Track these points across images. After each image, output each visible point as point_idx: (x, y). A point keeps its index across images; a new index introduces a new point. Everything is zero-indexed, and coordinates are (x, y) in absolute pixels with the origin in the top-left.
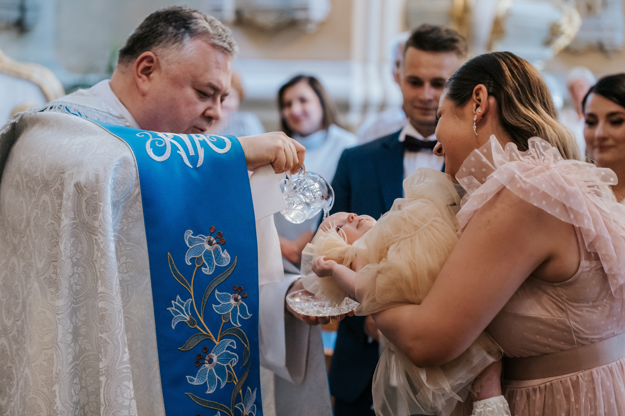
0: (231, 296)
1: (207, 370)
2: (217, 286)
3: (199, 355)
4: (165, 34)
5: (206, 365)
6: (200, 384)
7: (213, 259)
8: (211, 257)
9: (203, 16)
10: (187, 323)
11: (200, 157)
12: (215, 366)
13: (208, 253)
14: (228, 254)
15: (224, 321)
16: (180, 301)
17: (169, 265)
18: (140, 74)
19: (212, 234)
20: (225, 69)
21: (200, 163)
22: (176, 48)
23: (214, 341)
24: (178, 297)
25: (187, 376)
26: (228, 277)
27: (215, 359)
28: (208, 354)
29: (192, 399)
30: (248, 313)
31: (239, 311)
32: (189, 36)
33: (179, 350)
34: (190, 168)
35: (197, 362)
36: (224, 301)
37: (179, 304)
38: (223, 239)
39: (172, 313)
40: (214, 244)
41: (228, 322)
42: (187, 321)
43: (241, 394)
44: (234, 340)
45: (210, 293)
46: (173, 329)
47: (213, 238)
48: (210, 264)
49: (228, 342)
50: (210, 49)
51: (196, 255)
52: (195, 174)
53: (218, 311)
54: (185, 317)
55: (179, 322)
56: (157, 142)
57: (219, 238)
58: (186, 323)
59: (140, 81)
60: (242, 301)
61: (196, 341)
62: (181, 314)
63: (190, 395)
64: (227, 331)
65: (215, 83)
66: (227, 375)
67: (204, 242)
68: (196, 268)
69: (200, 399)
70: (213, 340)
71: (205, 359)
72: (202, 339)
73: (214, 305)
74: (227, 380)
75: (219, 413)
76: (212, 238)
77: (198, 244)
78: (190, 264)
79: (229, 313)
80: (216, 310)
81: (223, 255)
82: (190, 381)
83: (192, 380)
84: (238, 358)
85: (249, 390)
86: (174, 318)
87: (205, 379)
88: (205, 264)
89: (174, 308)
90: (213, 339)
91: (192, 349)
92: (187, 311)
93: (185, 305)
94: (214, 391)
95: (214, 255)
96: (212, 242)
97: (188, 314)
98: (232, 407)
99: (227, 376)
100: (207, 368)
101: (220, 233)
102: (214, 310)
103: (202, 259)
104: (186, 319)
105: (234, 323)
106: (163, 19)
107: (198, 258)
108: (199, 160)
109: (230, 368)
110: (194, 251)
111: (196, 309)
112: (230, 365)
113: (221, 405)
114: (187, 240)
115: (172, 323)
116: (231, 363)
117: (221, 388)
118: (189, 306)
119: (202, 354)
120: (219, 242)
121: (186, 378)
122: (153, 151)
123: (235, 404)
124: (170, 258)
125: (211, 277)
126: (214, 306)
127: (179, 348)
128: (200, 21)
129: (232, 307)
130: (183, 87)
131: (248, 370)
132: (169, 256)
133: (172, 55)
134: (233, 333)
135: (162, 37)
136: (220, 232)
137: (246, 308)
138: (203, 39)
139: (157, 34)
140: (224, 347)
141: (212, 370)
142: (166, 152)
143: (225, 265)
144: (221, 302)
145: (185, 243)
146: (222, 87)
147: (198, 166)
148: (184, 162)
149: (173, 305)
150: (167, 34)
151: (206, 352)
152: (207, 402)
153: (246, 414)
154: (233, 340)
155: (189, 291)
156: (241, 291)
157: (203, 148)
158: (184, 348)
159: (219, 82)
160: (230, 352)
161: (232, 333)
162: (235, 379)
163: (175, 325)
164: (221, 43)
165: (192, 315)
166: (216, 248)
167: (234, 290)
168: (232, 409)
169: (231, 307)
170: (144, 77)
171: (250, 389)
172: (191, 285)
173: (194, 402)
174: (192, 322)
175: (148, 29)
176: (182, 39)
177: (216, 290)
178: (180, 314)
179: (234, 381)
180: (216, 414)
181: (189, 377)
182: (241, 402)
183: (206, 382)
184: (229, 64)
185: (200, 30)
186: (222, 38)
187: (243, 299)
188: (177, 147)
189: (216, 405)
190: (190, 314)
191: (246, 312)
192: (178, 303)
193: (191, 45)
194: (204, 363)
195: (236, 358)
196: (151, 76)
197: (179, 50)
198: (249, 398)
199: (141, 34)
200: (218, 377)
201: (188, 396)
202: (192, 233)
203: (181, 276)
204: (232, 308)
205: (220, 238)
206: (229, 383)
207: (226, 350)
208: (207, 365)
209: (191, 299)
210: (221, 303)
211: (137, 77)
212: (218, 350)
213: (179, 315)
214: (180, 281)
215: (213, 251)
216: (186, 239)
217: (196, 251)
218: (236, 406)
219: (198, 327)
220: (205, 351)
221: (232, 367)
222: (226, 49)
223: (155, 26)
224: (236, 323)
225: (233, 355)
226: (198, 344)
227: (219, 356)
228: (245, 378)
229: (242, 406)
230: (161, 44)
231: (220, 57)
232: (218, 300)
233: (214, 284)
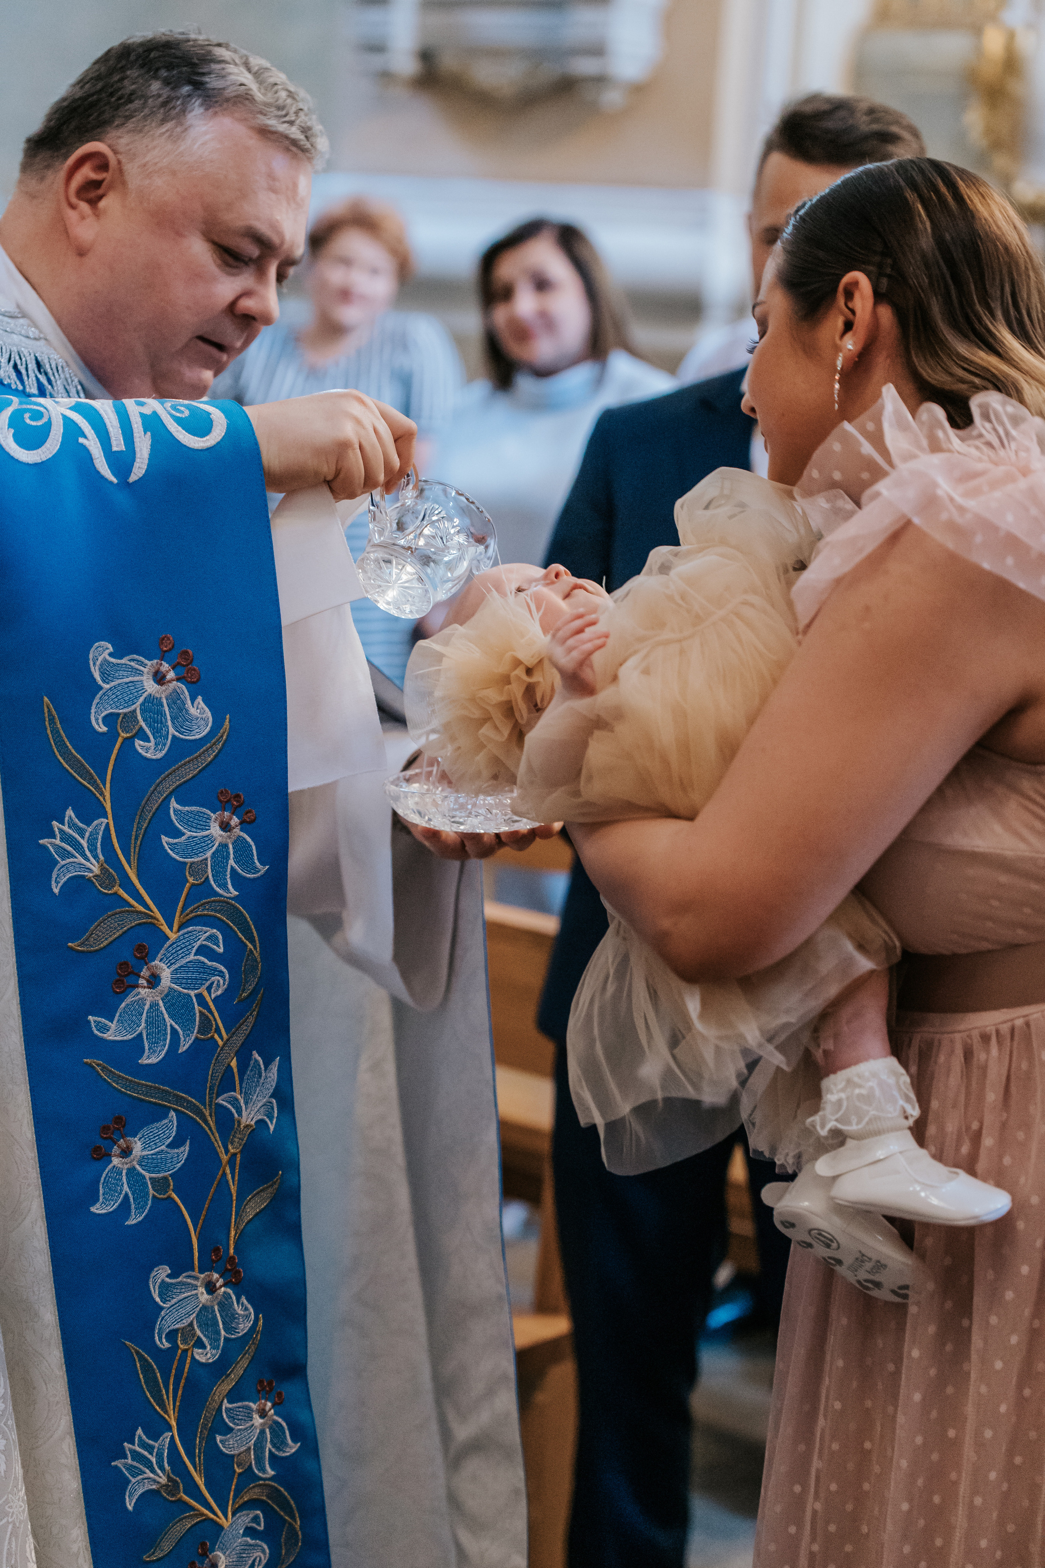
0: (213, 816)
1: (145, 1005)
2: (174, 790)
3: (124, 965)
4: (142, 96)
5: (140, 990)
6: (125, 1038)
7: (166, 719)
8: (161, 714)
9: (241, 57)
10: (92, 881)
11: (138, 455)
12: (167, 996)
13: (152, 703)
14: (207, 709)
15: (191, 880)
16: (74, 825)
17: (46, 729)
18: (74, 200)
19: (167, 654)
20: (292, 195)
21: (139, 470)
22: (167, 134)
23: (164, 930)
24: (70, 813)
25: (90, 1017)
26: (204, 769)
27: (166, 975)
28: (146, 964)
29: (102, 1076)
30: (256, 861)
31: (232, 856)
32: (201, 105)
33: (71, 948)
34: (111, 483)
35: (119, 982)
36: (194, 830)
37: (71, 832)
38: (194, 670)
39: (54, 853)
40: (170, 681)
41: (204, 882)
42: (94, 877)
43: (235, 1070)
44: (218, 930)
45: (156, 805)
46: (55, 894)
47: (167, 665)
48: (159, 731)
49: (203, 934)
50: (253, 141)
51: (121, 707)
52: (122, 499)
53: (177, 854)
54: (88, 864)
55: (71, 878)
56: (27, 416)
57: (184, 666)
58: (89, 880)
59: (72, 215)
60: (241, 830)
61: (115, 928)
62: (76, 857)
63: (98, 1065)
64: (198, 907)
65: (263, 228)
66: (197, 1019)
67: (142, 675)
68: (120, 740)
69: (123, 1078)
70: (162, 927)
71: (139, 976)
72: (133, 924)
73: (167, 839)
74: (198, 1033)
75: (175, 1117)
76: (165, 667)
77: (127, 680)
78: (104, 729)
79: (206, 859)
80: (169, 851)
81: (193, 711)
82: (98, 1030)
83: (104, 1029)
84: (227, 976)
85: (256, 1061)
86: (58, 867)
87: (139, 1026)
88: (143, 730)
89: (58, 841)
90: (162, 925)
91: (105, 947)
92: (93, 850)
93: (87, 834)
94: (161, 1057)
95: (170, 709)
96: (164, 676)
97: (96, 857)
98: (211, 1102)
99: (197, 1023)
100: (143, 1000)
101: (185, 653)
102: (166, 851)
103: (136, 717)
104: (91, 871)
105: (219, 886)
106: (136, 60)
107: (125, 714)
108: (136, 465)
109: (207, 1003)
110: (114, 696)
111: (116, 845)
112: (206, 994)
113: (178, 1096)
114: (97, 668)
115: (54, 879)
116: (209, 989)
117: (180, 1051)
118: (100, 837)
119: (132, 961)
120: (184, 677)
121: (89, 1022)
122: (14, 435)
123: (218, 1096)
124: (49, 711)
125: (159, 766)
126: (165, 839)
127: (70, 944)
128: (231, 68)
129: (213, 846)
130: (179, 234)
131: (254, 1010)
132: (48, 708)
133: (156, 152)
134: (216, 911)
135: (131, 106)
136: (187, 652)
137: (251, 850)
138: (236, 115)
139: (119, 98)
140: (190, 947)
141: (158, 1004)
142: (49, 441)
143: (198, 737)
144: (185, 831)
145: (92, 676)
146: (282, 243)
147: (133, 478)
148: (95, 468)
149: (57, 832)
150: (145, 98)
151: (142, 958)
152: (143, 1084)
153: (248, 1123)
154: (215, 931)
155: (102, 799)
156: (239, 806)
157: (149, 434)
158: (82, 944)
159: (275, 226)
160: (206, 961)
161: (212, 910)
162: (218, 1030)
163: (60, 885)
164: (282, 128)
165: (106, 862)
166: (175, 691)
167: (221, 801)
168: (210, 1106)
169: (210, 846)
170: (84, 206)
171: (259, 1059)
172: (104, 785)
173: (109, 1083)
174: (105, 877)
175: (100, 85)
176: (184, 111)
177: (173, 800)
178: (73, 856)
179: (216, 1036)
180: (166, 1116)
181: (96, 1018)
182: (235, 1091)
183: (141, 1034)
184: (303, 183)
185: (230, 92)
186: (286, 116)
187: (244, 825)
188: (80, 428)
189: (165, 1095)
190: (102, 858)
191: (252, 859)
192: (69, 827)
193: (204, 129)
194: (136, 986)
195: (223, 977)
196: (102, 204)
197: (175, 139)
198: (258, 1081)
199: (80, 99)
200: (174, 1024)
201: (93, 1067)
202: (111, 649)
203: (78, 760)
204: (214, 848)
205: (187, 665)
206: (203, 1040)
207: (196, 954)
208: (143, 992)
209: (106, 821)
210: (184, 834)
211: (64, 205)
212: (172, 954)
213: (72, 860)
214: (75, 772)
215: (167, 699)
216: (94, 664)
217: (120, 697)
218: (220, 1101)
219: (122, 892)
220: (139, 953)
221: (212, 1001)
222: (295, 143)
223: (116, 77)
224: (224, 886)
225: (215, 969)
226: (120, 936)
227: (176, 969)
228: (246, 1029)
229: (237, 1100)
230: (130, 125)
231: (279, 163)
232: (177, 824)
233: (166, 784)
